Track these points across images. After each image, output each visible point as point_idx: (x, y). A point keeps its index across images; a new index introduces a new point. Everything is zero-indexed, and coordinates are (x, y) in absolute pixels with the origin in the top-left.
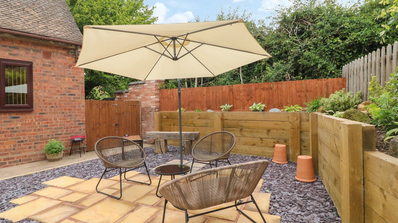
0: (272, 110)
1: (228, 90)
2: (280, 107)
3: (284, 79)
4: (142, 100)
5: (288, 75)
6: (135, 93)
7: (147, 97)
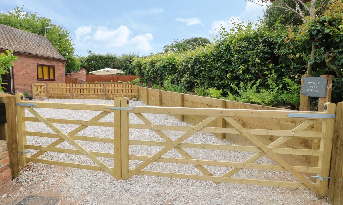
0: (124, 82)
1: (112, 77)
2: (126, 82)
3: (127, 75)
4: (78, 78)
5: (128, 74)
6: (74, 75)
7: (81, 77)
